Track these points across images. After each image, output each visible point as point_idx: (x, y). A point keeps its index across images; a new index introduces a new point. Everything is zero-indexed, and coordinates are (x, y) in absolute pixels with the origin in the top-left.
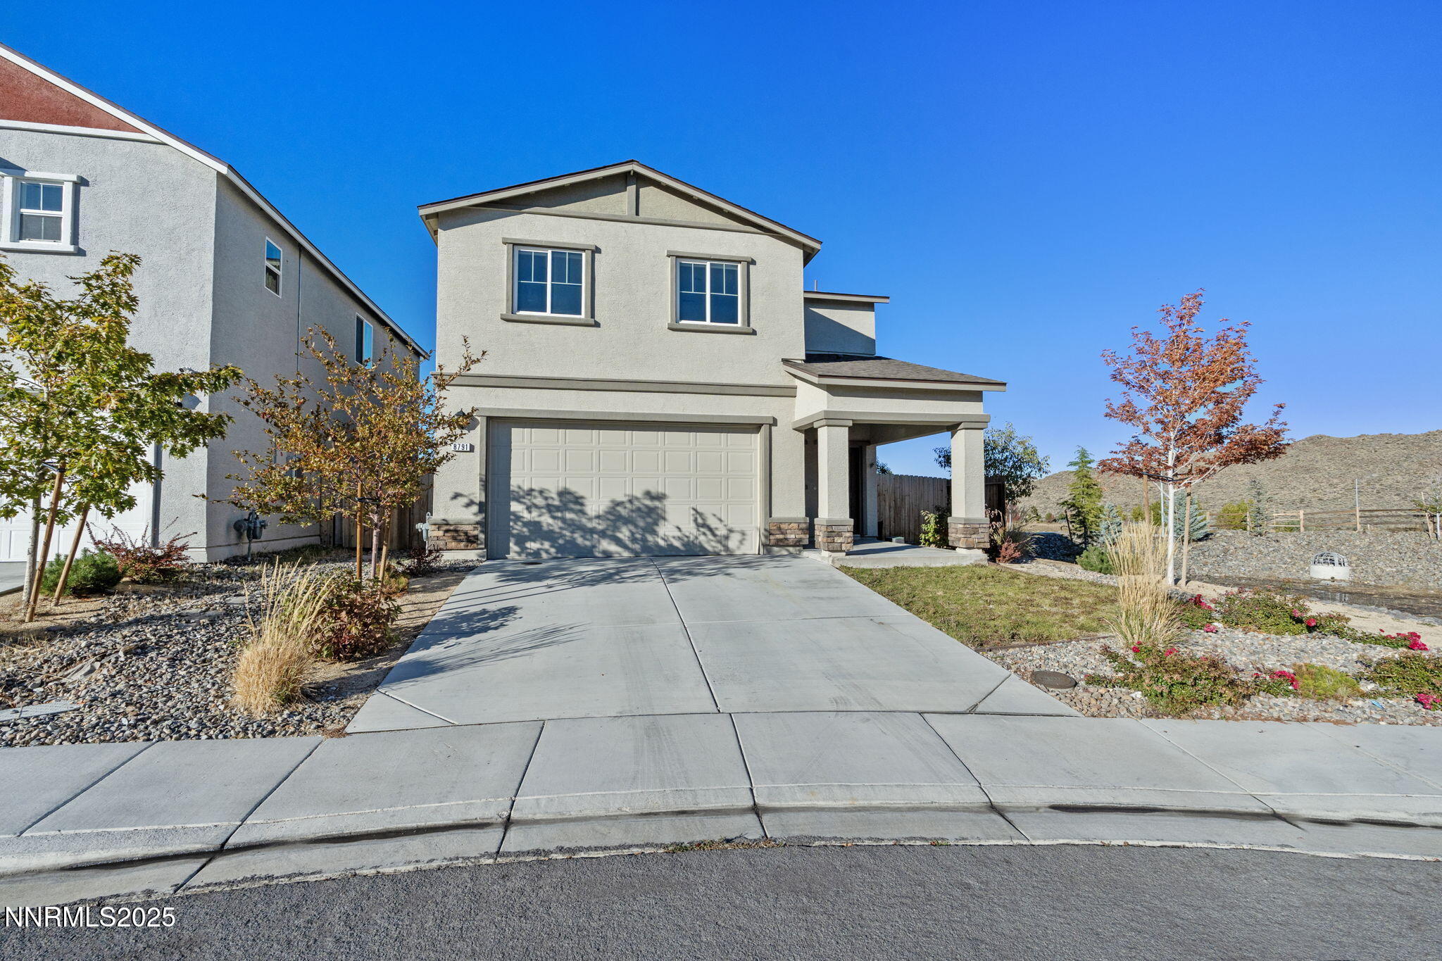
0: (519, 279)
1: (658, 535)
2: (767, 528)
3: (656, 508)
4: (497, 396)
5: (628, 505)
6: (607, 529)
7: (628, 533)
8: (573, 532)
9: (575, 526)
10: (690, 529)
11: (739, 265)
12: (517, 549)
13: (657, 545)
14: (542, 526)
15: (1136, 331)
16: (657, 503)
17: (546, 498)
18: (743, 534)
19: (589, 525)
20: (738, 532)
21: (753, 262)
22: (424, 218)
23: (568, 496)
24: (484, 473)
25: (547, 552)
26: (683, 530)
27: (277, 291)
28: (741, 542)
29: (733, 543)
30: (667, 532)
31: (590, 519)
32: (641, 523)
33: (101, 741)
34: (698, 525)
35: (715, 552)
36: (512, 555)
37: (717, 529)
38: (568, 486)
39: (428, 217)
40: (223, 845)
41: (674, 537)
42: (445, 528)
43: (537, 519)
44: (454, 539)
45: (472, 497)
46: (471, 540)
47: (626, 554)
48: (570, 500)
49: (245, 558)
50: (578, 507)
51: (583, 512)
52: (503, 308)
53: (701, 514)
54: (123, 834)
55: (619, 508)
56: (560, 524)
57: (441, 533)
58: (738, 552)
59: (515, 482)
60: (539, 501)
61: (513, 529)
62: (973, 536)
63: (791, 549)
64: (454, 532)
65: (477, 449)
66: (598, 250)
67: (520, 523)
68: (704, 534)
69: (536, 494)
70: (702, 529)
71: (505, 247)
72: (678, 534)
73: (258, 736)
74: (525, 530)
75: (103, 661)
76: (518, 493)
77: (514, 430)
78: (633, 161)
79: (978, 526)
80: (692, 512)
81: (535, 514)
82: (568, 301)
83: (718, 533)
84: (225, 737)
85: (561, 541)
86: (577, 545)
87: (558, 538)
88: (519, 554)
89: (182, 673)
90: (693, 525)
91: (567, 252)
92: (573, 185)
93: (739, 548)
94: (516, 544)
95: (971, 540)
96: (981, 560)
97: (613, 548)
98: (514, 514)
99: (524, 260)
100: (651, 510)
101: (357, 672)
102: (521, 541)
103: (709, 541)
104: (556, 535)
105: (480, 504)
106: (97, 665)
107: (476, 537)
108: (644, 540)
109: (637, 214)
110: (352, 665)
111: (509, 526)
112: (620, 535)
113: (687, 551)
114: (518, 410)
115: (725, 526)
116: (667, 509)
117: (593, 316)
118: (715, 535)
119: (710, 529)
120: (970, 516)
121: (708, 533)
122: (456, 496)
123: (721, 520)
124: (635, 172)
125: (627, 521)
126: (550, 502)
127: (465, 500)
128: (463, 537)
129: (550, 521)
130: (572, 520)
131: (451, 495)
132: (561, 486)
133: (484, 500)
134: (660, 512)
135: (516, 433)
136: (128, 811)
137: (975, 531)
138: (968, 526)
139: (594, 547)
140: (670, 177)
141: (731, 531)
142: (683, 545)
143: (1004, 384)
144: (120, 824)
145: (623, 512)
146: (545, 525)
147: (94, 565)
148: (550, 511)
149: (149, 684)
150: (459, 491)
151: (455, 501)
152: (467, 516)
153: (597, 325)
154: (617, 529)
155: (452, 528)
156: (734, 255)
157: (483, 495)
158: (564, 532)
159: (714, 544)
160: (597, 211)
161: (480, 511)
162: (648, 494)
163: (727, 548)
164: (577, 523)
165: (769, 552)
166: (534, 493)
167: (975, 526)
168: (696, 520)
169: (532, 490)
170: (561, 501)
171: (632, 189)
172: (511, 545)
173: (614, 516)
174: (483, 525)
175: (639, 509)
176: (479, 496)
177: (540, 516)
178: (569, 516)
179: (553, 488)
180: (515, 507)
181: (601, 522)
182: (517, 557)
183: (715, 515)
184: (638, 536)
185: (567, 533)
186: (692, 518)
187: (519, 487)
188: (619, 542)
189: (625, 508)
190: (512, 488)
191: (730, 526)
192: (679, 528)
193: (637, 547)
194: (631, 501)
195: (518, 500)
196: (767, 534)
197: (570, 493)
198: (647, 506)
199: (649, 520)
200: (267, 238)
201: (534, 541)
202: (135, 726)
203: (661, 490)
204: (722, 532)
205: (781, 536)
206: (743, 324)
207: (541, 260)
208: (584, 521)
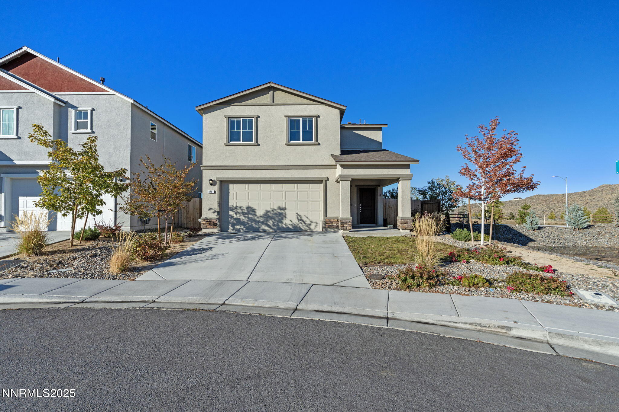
0: (231, 130)
1: (283, 223)
2: (325, 221)
3: (283, 213)
4: (223, 173)
5: (272, 212)
6: (264, 221)
7: (272, 223)
8: (252, 222)
9: (253, 220)
10: (295, 221)
11: (313, 118)
12: (232, 228)
13: (283, 227)
14: (240, 220)
15: (467, 137)
16: (282, 211)
17: (242, 210)
18: (317, 223)
19: (258, 220)
20: (314, 222)
21: (319, 116)
22: (198, 111)
23: (249, 209)
24: (219, 201)
25: (242, 229)
26: (293, 222)
27: (155, 140)
28: (316, 226)
29: (312, 227)
30: (287, 222)
31: (258, 217)
32: (277, 219)
33: (72, 278)
34: (299, 220)
35: (305, 230)
36: (230, 230)
37: (306, 221)
38: (249, 205)
39: (199, 110)
40: (83, 301)
41: (289, 224)
42: (206, 220)
43: (239, 217)
44: (209, 224)
45: (215, 209)
46: (215, 225)
47: (271, 231)
48: (251, 210)
49: (143, 230)
50: (253, 213)
51: (255, 215)
52: (225, 141)
53: (300, 216)
54: (62, 297)
55: (269, 213)
56: (247, 219)
57: (205, 222)
58: (314, 230)
59: (231, 204)
60: (239, 211)
61: (231, 221)
62: (405, 224)
63: (335, 229)
64: (209, 221)
65: (217, 192)
66: (259, 117)
67: (233, 219)
68: (301, 223)
69: (239, 208)
70: (300, 221)
71: (226, 118)
72: (291, 223)
73: (111, 279)
74: (235, 221)
75: (84, 258)
76: (232, 208)
77: (230, 185)
78: (270, 82)
79: (407, 220)
80: (296, 215)
81: (238, 215)
82: (248, 137)
83: (306, 223)
84: (103, 279)
85: (247, 226)
86: (253, 227)
87: (246, 224)
88: (233, 230)
89: (103, 262)
90: (296, 220)
91: (248, 118)
92: (250, 93)
93: (315, 229)
94: (232, 226)
95: (404, 226)
96: (408, 234)
97: (266, 228)
98: (231, 215)
99: (232, 122)
100: (280, 214)
101: (150, 265)
102: (233, 226)
103: (303, 226)
104: (246, 223)
105: (218, 212)
106: (82, 259)
107: (217, 224)
108: (278, 225)
109: (273, 102)
110: (150, 263)
111: (229, 220)
112: (269, 223)
113: (294, 229)
114: (231, 178)
115: (309, 220)
116: (286, 213)
117: (257, 142)
118: (305, 224)
119: (303, 221)
120: (404, 216)
121: (303, 223)
122: (210, 209)
123: (307, 218)
124: (272, 86)
125: (272, 218)
126: (243, 211)
127: (213, 211)
128: (212, 224)
129: (244, 218)
130: (251, 218)
131: (208, 209)
132: (247, 205)
133: (219, 210)
134: (284, 214)
135: (231, 186)
136: (67, 293)
137: (406, 222)
138: (402, 220)
139: (259, 228)
140: (285, 87)
141: (312, 222)
142: (293, 227)
143: (418, 161)
144: (63, 295)
145: (270, 215)
146: (241, 219)
147: (92, 231)
148: (243, 214)
149: (92, 265)
150: (211, 207)
151: (210, 211)
152: (214, 216)
153: (259, 145)
154: (267, 221)
155: (208, 220)
156: (311, 114)
157: (219, 209)
158: (249, 222)
159: (305, 227)
160: (258, 102)
161: (218, 215)
162: (280, 208)
163: (310, 229)
164: (253, 219)
165: (326, 230)
166: (237, 208)
167: (405, 220)
168: (298, 218)
169: (237, 207)
170: (247, 211)
171: (271, 92)
172: (230, 227)
173: (267, 216)
174: (219, 219)
175: (276, 214)
176: (217, 209)
177: (240, 216)
178: (250, 216)
179: (244, 205)
180: (231, 213)
181: (262, 218)
182: (232, 231)
183: (305, 216)
184: (276, 224)
185: (250, 223)
186: (296, 217)
187: (232, 206)
188: (269, 226)
189: (271, 213)
190: (230, 206)
191: (311, 220)
192: (291, 221)
193: (275, 228)
194: (273, 211)
195: (232, 210)
196: (325, 223)
197: (251, 208)
198: (279, 212)
199: (280, 218)
200: (151, 122)
201: (238, 225)
202: (82, 275)
203: (284, 206)
204: (308, 222)
205: (331, 224)
206: (315, 141)
207: (239, 122)
208: (256, 218)
